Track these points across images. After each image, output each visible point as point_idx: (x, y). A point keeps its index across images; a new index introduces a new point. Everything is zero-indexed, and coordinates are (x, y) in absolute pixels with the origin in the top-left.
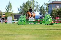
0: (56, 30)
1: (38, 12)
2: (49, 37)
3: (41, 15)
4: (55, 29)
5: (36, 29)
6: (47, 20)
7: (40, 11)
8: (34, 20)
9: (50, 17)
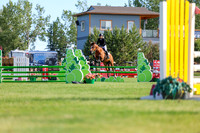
0: (101, 99)
1: (44, 40)
2: (76, 125)
3: (52, 49)
4: (96, 99)
5: (36, 100)
6: (73, 67)
7: (50, 37)
8: (30, 68)
9: (82, 58)
